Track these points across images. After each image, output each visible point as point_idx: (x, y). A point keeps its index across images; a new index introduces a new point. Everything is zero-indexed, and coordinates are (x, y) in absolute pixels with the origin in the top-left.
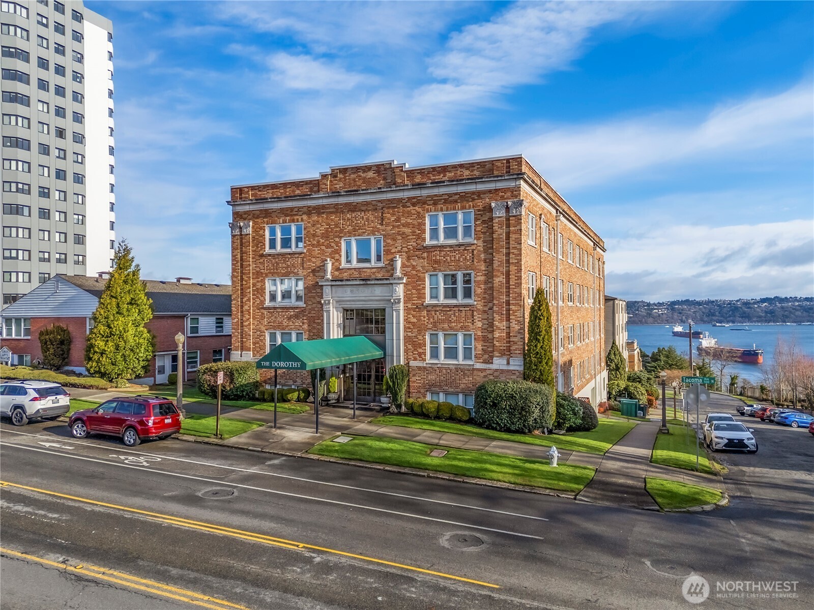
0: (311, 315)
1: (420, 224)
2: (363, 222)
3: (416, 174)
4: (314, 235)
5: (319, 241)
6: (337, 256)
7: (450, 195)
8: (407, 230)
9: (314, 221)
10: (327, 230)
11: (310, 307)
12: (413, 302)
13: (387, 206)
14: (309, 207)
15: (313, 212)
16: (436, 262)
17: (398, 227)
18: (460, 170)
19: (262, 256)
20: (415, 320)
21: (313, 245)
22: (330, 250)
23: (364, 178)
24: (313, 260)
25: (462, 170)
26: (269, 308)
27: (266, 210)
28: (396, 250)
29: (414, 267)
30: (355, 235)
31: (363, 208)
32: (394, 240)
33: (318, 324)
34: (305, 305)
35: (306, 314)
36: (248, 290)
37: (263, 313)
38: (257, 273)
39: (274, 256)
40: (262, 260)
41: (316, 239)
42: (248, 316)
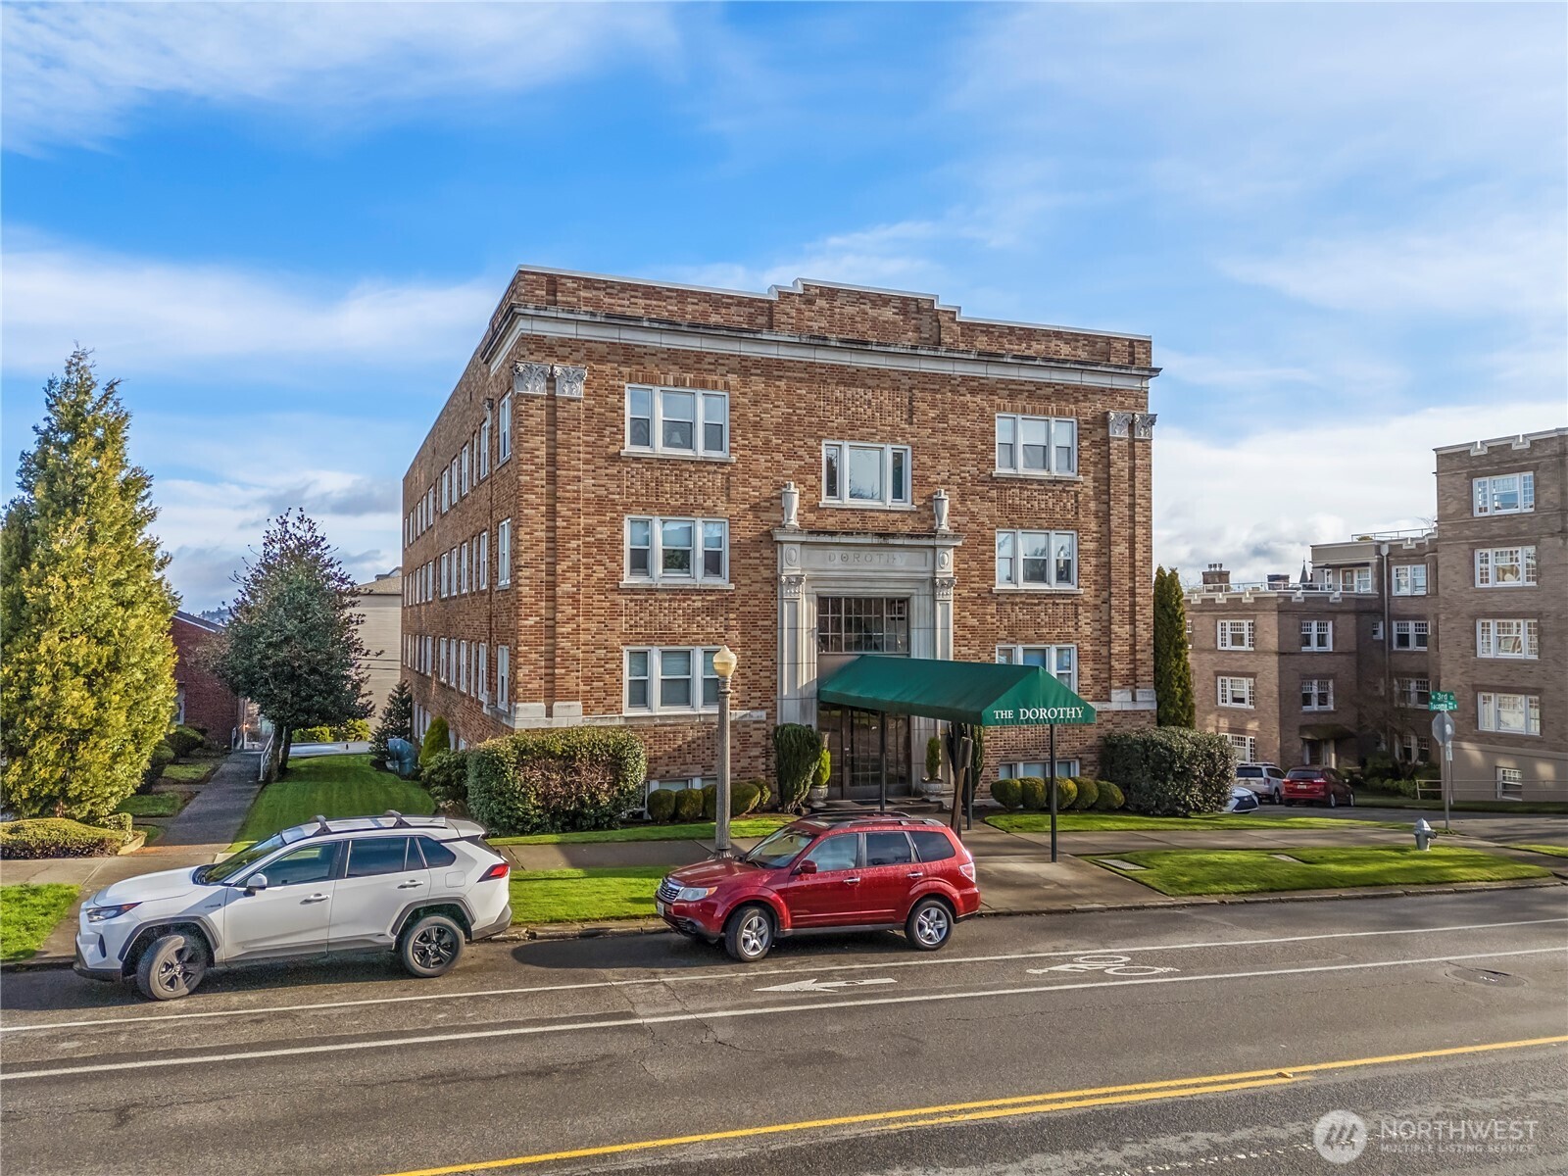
0: (749, 609)
1: (984, 432)
2: (869, 412)
3: (978, 333)
4: (757, 426)
5: (767, 442)
6: (811, 479)
7: (1039, 386)
8: (962, 442)
9: (756, 393)
10: (787, 418)
11: (744, 590)
12: (972, 585)
13: (920, 386)
14: (745, 359)
15: (753, 371)
16: (1014, 509)
17: (943, 431)
18: (1054, 342)
19: (616, 458)
20: (974, 622)
21: (754, 449)
22: (795, 464)
23: (874, 320)
24: (755, 482)
25: (1059, 343)
26: (633, 591)
27: (626, 347)
28: (939, 478)
29: (973, 516)
30: (852, 438)
31: (869, 382)
32: (935, 457)
33: (765, 630)
34: (732, 586)
35: (736, 605)
36: (574, 544)
37: (614, 604)
38: (600, 500)
39: (649, 463)
40: (613, 471)
41: (762, 434)
42: (570, 611)
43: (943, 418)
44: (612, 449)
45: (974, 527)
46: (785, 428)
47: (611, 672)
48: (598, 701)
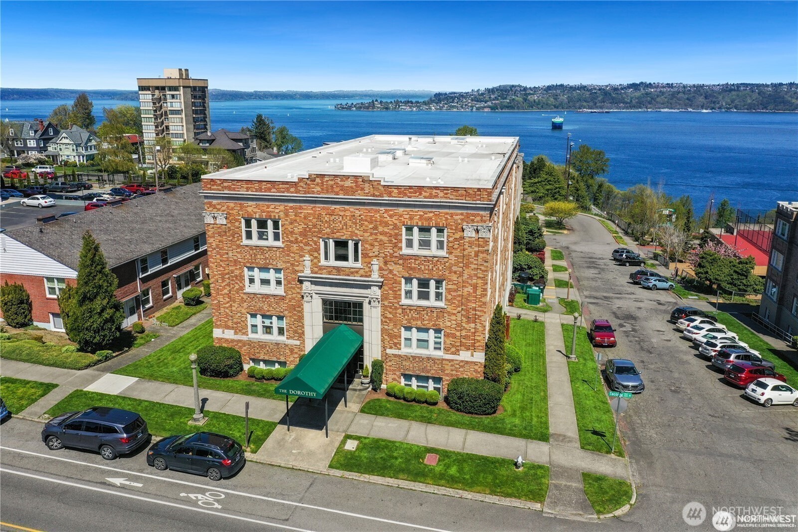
0: (291, 303)
1: (396, 235)
2: (341, 226)
3: (393, 190)
4: (292, 233)
5: (296, 239)
6: (316, 254)
7: (425, 213)
8: (385, 239)
9: (291, 219)
10: (305, 229)
11: (290, 296)
12: (390, 300)
13: (365, 214)
14: (286, 206)
15: (290, 211)
16: (411, 268)
17: (376, 234)
18: (435, 191)
19: (239, 246)
20: (391, 316)
21: (291, 242)
22: (308, 248)
23: (342, 186)
24: (292, 255)
25: (437, 191)
26: (249, 294)
27: (241, 204)
28: (374, 254)
29: (391, 271)
30: (333, 237)
31: (340, 213)
32: (372, 245)
33: (299, 312)
34: (285, 295)
35: (287, 302)
36: (227, 276)
37: (242, 298)
38: (235, 261)
39: (251, 247)
40: (239, 250)
41: (294, 236)
42: (228, 300)
43: (375, 228)
44: (238, 242)
45: (391, 276)
46: (304, 234)
47: (243, 322)
48: (240, 331)
